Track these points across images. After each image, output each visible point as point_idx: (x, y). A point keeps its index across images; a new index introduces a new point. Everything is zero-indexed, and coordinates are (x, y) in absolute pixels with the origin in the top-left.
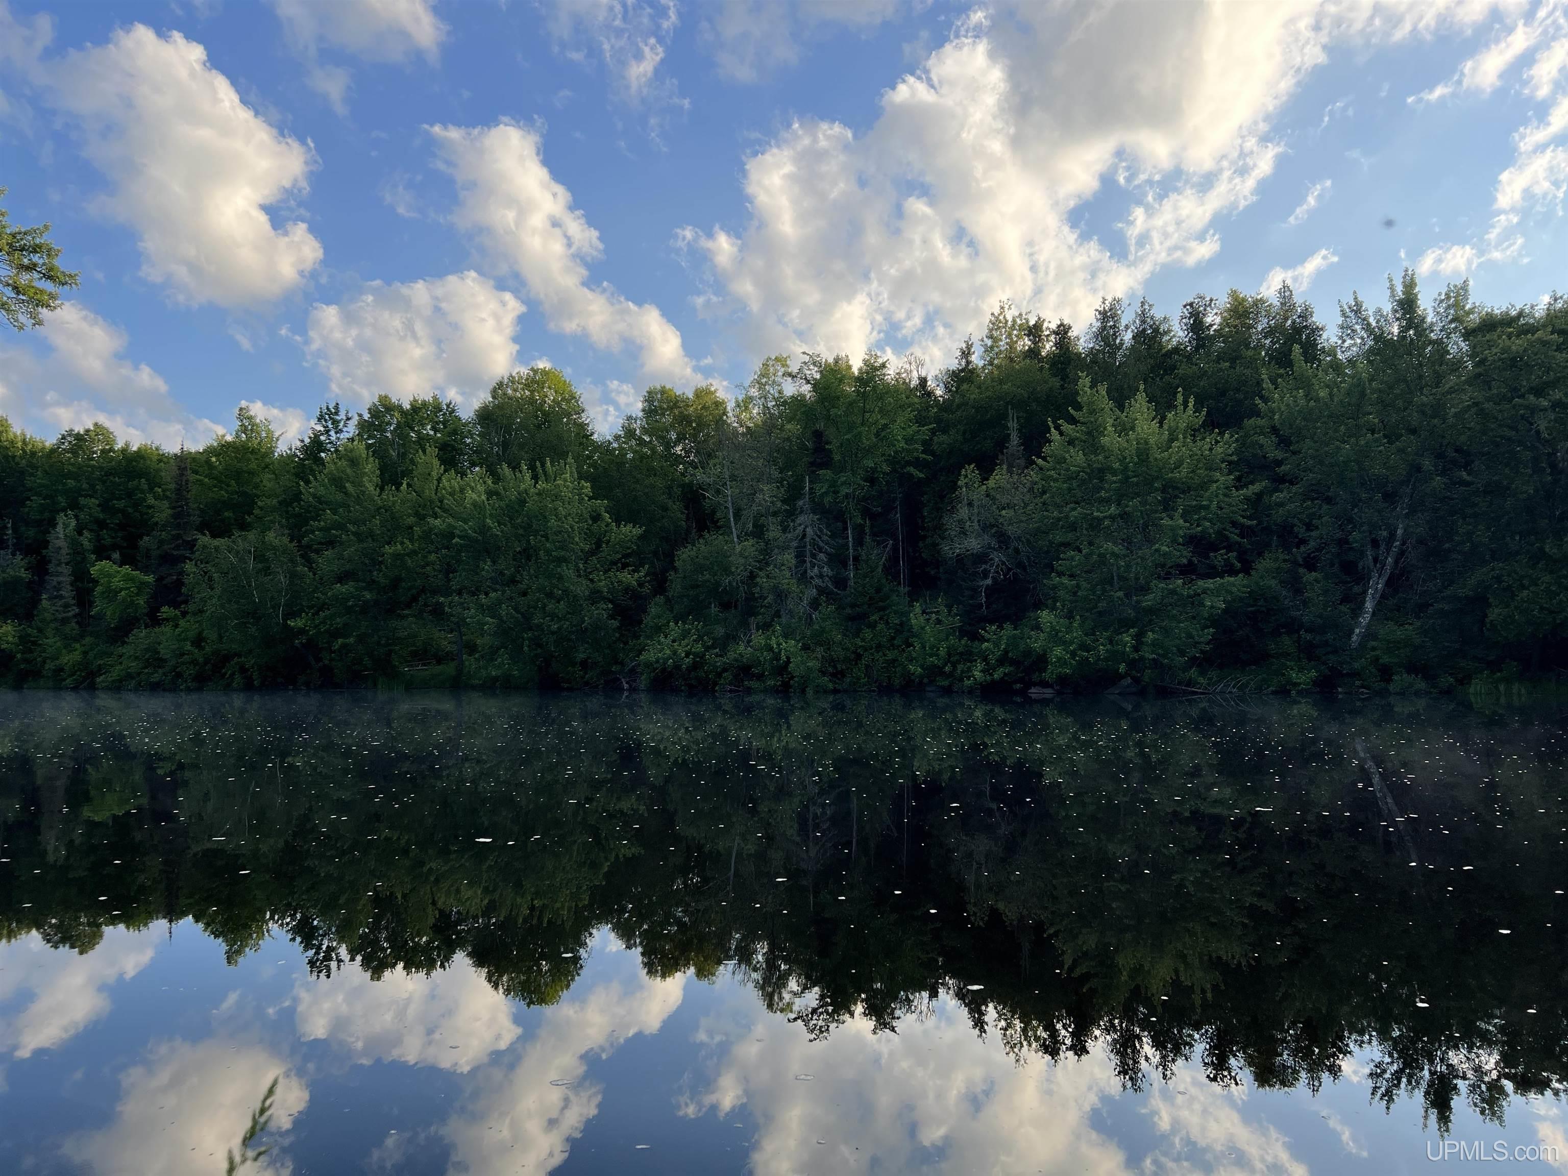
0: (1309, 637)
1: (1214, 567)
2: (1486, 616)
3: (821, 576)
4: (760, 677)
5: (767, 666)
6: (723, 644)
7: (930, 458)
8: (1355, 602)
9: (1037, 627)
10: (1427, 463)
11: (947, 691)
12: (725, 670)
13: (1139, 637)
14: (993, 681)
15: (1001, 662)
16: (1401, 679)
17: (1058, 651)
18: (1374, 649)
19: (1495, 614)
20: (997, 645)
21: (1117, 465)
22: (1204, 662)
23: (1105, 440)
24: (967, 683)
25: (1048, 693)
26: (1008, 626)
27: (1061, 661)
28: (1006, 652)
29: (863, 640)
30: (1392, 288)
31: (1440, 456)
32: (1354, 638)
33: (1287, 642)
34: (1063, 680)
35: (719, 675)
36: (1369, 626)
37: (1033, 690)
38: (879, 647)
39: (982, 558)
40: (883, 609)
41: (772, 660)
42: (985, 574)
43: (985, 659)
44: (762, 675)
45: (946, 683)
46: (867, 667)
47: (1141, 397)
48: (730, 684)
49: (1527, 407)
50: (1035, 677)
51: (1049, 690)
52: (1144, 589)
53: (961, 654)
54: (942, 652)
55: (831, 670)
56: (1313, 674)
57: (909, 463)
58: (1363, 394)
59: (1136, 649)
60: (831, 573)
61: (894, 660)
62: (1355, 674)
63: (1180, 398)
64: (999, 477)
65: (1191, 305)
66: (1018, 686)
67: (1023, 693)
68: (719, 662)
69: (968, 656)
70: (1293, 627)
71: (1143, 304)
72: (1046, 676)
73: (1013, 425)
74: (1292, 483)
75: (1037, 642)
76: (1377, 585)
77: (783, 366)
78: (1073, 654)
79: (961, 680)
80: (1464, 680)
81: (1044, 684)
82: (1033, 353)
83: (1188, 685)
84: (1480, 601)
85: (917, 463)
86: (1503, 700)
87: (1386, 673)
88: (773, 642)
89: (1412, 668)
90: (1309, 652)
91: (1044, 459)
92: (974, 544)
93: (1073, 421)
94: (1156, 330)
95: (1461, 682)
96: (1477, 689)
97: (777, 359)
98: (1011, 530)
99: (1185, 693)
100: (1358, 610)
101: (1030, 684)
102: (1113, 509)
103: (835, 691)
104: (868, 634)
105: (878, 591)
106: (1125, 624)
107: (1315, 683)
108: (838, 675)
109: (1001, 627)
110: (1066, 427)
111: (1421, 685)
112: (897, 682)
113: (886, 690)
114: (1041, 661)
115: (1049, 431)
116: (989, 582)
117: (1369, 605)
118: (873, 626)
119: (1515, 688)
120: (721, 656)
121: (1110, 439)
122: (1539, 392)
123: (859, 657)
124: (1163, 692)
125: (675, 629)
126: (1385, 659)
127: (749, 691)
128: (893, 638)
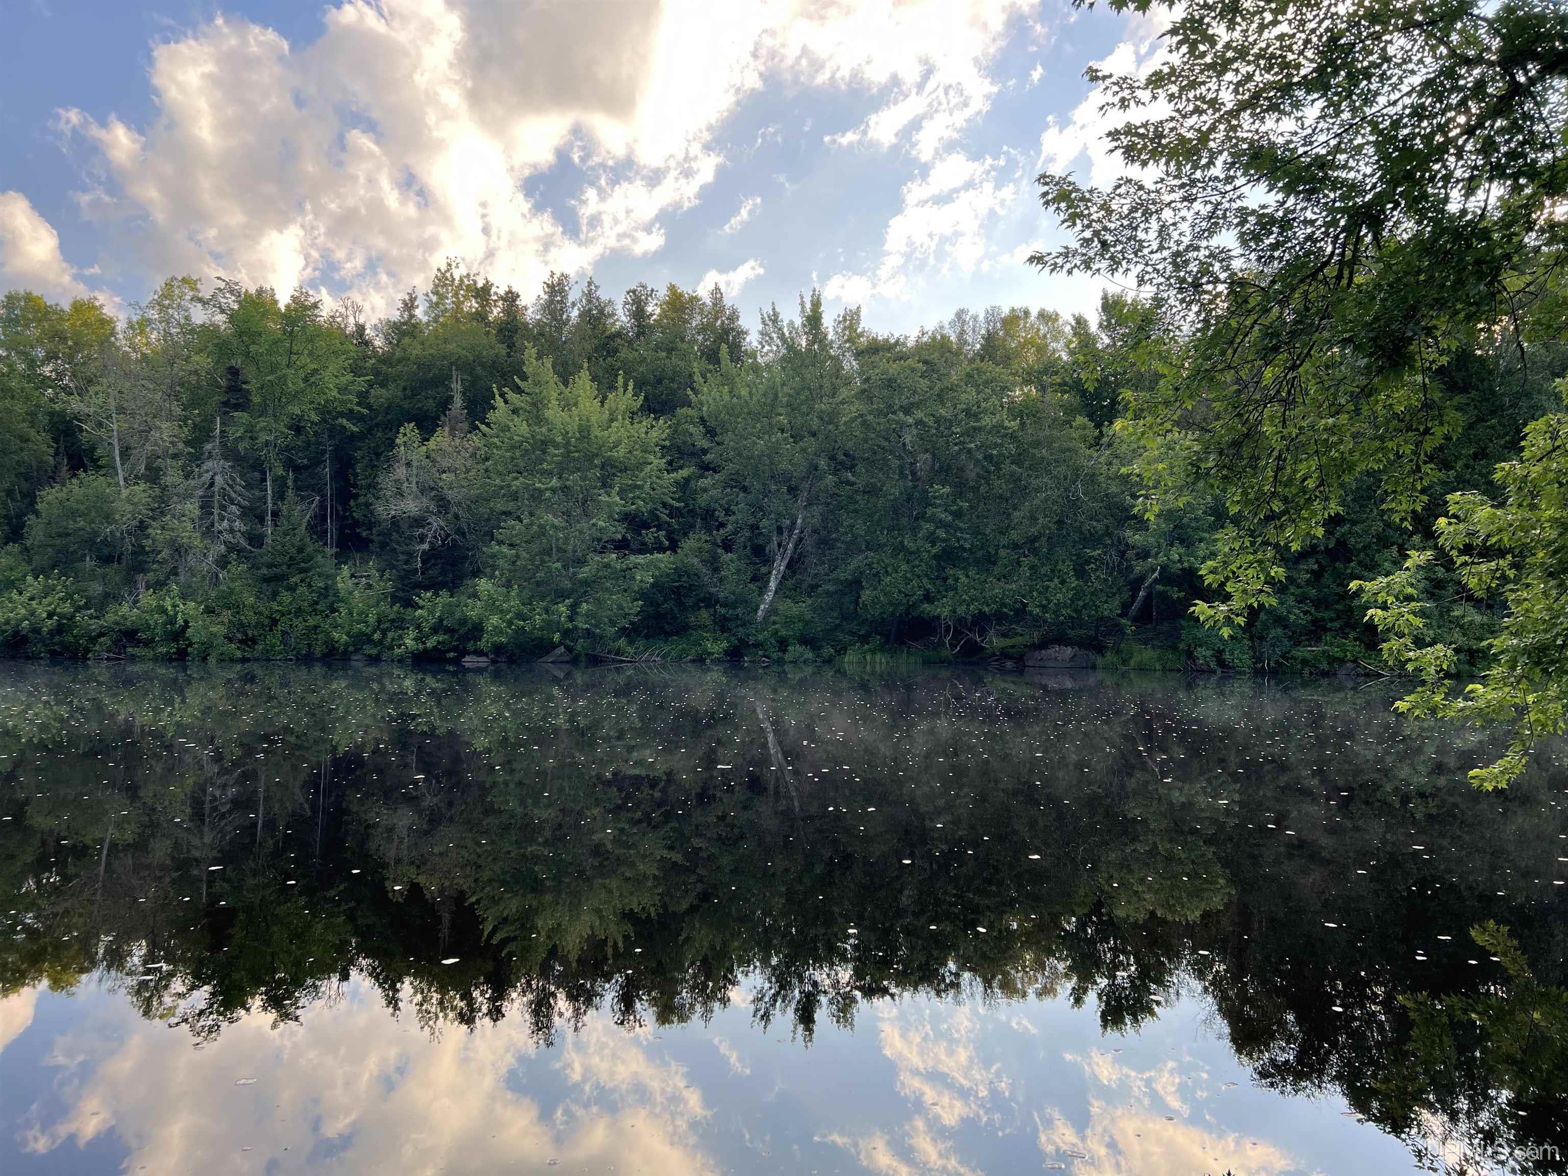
0: (723, 611)
1: (645, 544)
2: (859, 597)
3: (231, 531)
4: (149, 643)
5: (158, 630)
6: (101, 604)
7: (365, 411)
8: (760, 580)
9: (475, 595)
10: (823, 463)
11: (374, 660)
12: (101, 635)
13: (574, 607)
14: (425, 649)
15: (435, 630)
16: (795, 650)
17: (495, 620)
18: (774, 623)
19: (866, 595)
20: (431, 612)
21: (559, 439)
22: (631, 633)
23: (549, 413)
24: (397, 651)
25: (483, 661)
26: (444, 593)
27: (498, 630)
28: (441, 620)
29: (280, 604)
30: (802, 304)
31: (833, 458)
32: (760, 613)
33: (705, 615)
34: (498, 649)
35: (93, 640)
36: (772, 602)
37: (467, 658)
38: (299, 611)
39: (419, 522)
40: (306, 571)
41: (165, 624)
42: (422, 538)
43: (418, 627)
44: (152, 640)
45: (374, 652)
46: (284, 633)
47: (585, 375)
48: (108, 651)
49: (897, 423)
50: (470, 646)
51: (484, 659)
52: (581, 562)
53: (393, 621)
54: (372, 619)
55: (239, 636)
56: (725, 644)
57: (341, 415)
58: (776, 397)
59: (571, 619)
60: (244, 528)
61: (316, 627)
62: (758, 645)
63: (620, 380)
64: (441, 439)
65: (634, 292)
66: (452, 654)
67: (457, 661)
68: (94, 625)
69: (399, 624)
70: (710, 602)
71: (590, 283)
72: (482, 644)
73: (457, 387)
74: (715, 471)
75: (473, 611)
76: (780, 566)
77: (192, 289)
78: (510, 623)
79: (391, 648)
80: (841, 650)
81: (479, 653)
82: (480, 316)
83: (617, 654)
84: (855, 585)
85: (350, 415)
86: (868, 668)
87: (783, 645)
88: (168, 604)
89: (804, 641)
90: (723, 625)
91: (488, 425)
92: (411, 506)
93: (518, 390)
94: (601, 312)
95: (838, 652)
96: (850, 659)
97: (184, 280)
98: (450, 495)
99: (614, 661)
100: (763, 590)
101: (465, 653)
102: (555, 482)
103: (244, 660)
104: (286, 597)
105: (300, 550)
106: (562, 595)
107: (726, 653)
108: (249, 642)
109: (436, 595)
110: (511, 396)
111: (809, 655)
112: (318, 650)
113: (306, 659)
114: (477, 629)
115: (494, 398)
116: (426, 546)
117: (773, 585)
118: (292, 589)
119: (878, 657)
120: (97, 618)
121: (553, 412)
122: (907, 410)
123: (275, 622)
124: (595, 661)
125: (33, 585)
126: (783, 633)
127: (133, 659)
128: (316, 603)
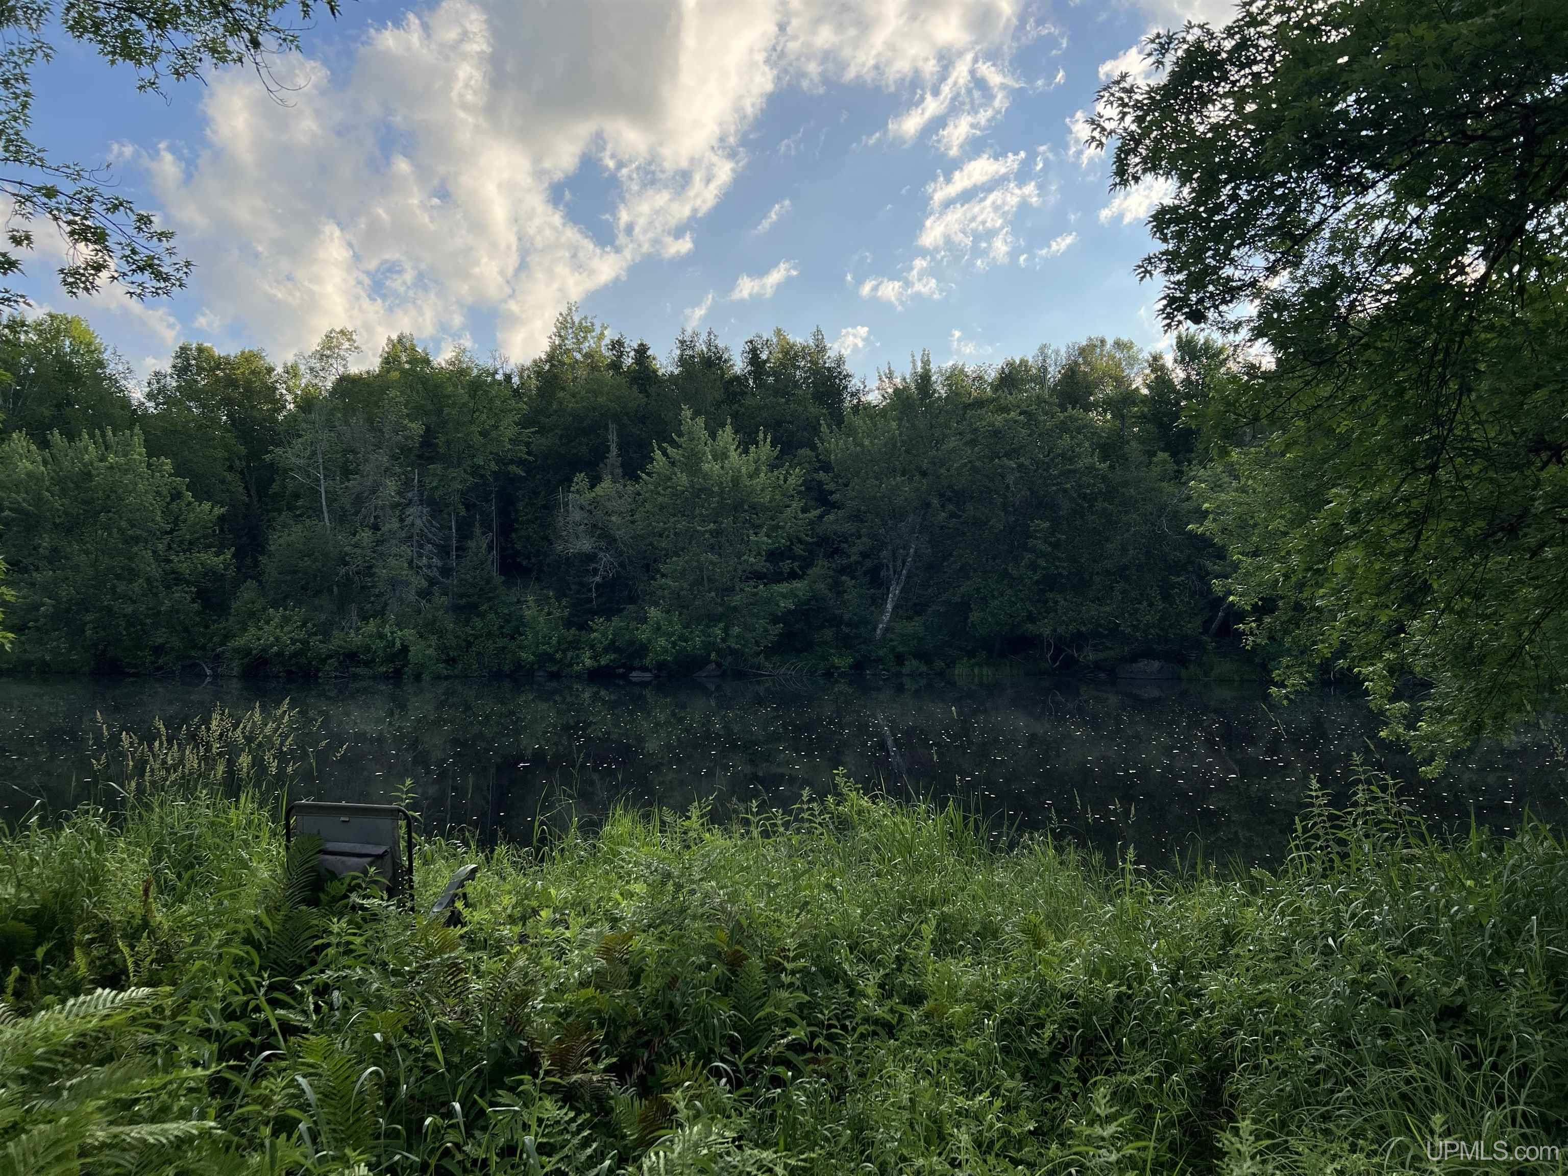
3: (429, 567)
4: (367, 664)
5: (380, 653)
6: (325, 631)
7: (531, 458)
9: (644, 620)
10: (935, 502)
14: (600, 667)
15: (606, 650)
17: (662, 641)
20: (604, 635)
21: (716, 489)
23: (706, 467)
24: (576, 668)
25: (647, 676)
26: (615, 619)
28: (613, 642)
30: (914, 362)
32: (878, 632)
33: (828, 634)
34: (661, 666)
36: (889, 621)
37: (634, 674)
38: (490, 634)
39: (591, 558)
40: (493, 599)
41: (386, 647)
42: (595, 571)
44: (373, 660)
46: (478, 654)
47: (728, 428)
48: (336, 670)
49: (1002, 467)
50: (637, 663)
53: (570, 642)
55: (444, 657)
56: (851, 660)
57: (512, 462)
59: (724, 640)
60: (440, 564)
61: (504, 648)
63: (761, 435)
64: (606, 486)
65: (751, 342)
66: (621, 671)
67: (624, 676)
68: (324, 649)
69: (575, 645)
70: (834, 622)
71: (709, 334)
72: (647, 662)
73: (613, 438)
76: (895, 591)
77: (349, 340)
78: (674, 644)
79: (571, 665)
81: (644, 669)
83: (758, 669)
85: (519, 463)
87: (900, 659)
88: (387, 630)
89: (919, 656)
90: (847, 642)
91: (648, 474)
92: (585, 545)
93: (676, 446)
94: (720, 358)
95: (948, 666)
97: (342, 332)
98: (618, 534)
101: (632, 669)
102: (712, 525)
103: (447, 678)
104: (478, 623)
107: (851, 667)
108: (451, 661)
109: (609, 619)
110: (670, 450)
112: (507, 668)
113: (497, 676)
114: (643, 649)
115: (654, 451)
116: (598, 579)
118: (481, 615)
119: (985, 670)
120: (324, 642)
122: (1008, 455)
123: (469, 644)
124: (740, 675)
126: (900, 649)
127: (355, 677)
128: (502, 627)
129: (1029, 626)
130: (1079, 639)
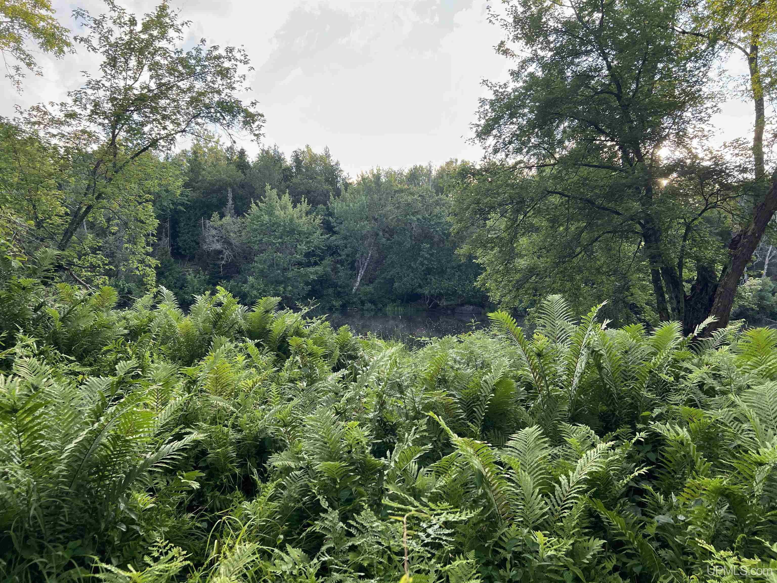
0: (339, 289)
1: (310, 263)
2: (393, 285)
8: (353, 277)
16: (368, 305)
17: (255, 292)
18: (359, 294)
22: (303, 298)
23: (276, 212)
26: (232, 281)
32: (354, 290)
33: (331, 291)
36: (358, 286)
39: (220, 252)
42: (223, 258)
47: (287, 195)
52: (286, 270)
56: (340, 303)
57: (180, 205)
63: (302, 198)
64: (227, 219)
65: (295, 152)
73: (230, 195)
75: (246, 289)
76: (362, 272)
80: (385, 305)
91: (249, 214)
92: (218, 246)
93: (261, 201)
98: (233, 242)
106: (279, 283)
107: (341, 306)
109: (228, 281)
110: (260, 204)
111: (373, 307)
115: (251, 204)
116: (223, 262)
117: (359, 279)
119: (399, 308)
126: (363, 298)
129: (419, 290)
130: (440, 296)
